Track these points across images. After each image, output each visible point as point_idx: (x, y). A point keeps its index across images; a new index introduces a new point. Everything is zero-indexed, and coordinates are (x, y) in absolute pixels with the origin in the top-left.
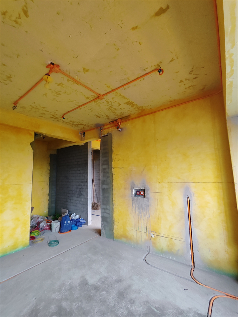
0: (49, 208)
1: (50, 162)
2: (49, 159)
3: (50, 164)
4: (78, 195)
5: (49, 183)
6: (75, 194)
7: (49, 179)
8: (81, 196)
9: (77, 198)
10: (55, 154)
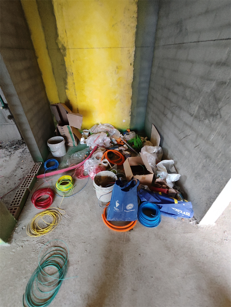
0: (132, 116)
4: (202, 112)
5: (134, 53)
6: (189, 102)
7: (134, 39)
8: (211, 120)
9: (192, 118)
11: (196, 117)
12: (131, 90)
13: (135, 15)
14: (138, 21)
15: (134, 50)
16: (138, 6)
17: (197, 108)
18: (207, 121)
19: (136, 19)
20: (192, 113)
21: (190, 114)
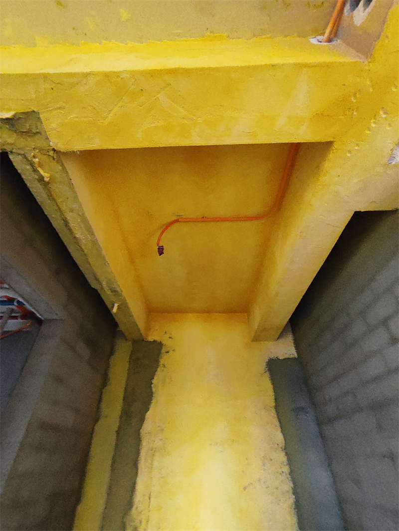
10: (292, 356)
13: (286, 469)
14: (294, 480)
16: (287, 454)
19: (289, 476)
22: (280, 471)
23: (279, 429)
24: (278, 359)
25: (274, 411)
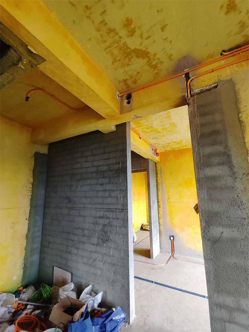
0: (25, 268)
1: (34, 168)
2: (33, 162)
3: (33, 171)
4: (100, 241)
5: (29, 211)
6: (89, 237)
7: (29, 202)
8: (107, 243)
9: (95, 246)
10: (45, 153)
11: (97, 245)
12: (25, 241)
13: (31, 190)
14: (32, 193)
15: (30, 209)
16: (33, 185)
17: (96, 239)
18: (105, 245)
19: (31, 191)
20: (94, 243)
21: (93, 244)
22: (28, 190)
23: (32, 178)
24: (40, 153)
25: (32, 171)
